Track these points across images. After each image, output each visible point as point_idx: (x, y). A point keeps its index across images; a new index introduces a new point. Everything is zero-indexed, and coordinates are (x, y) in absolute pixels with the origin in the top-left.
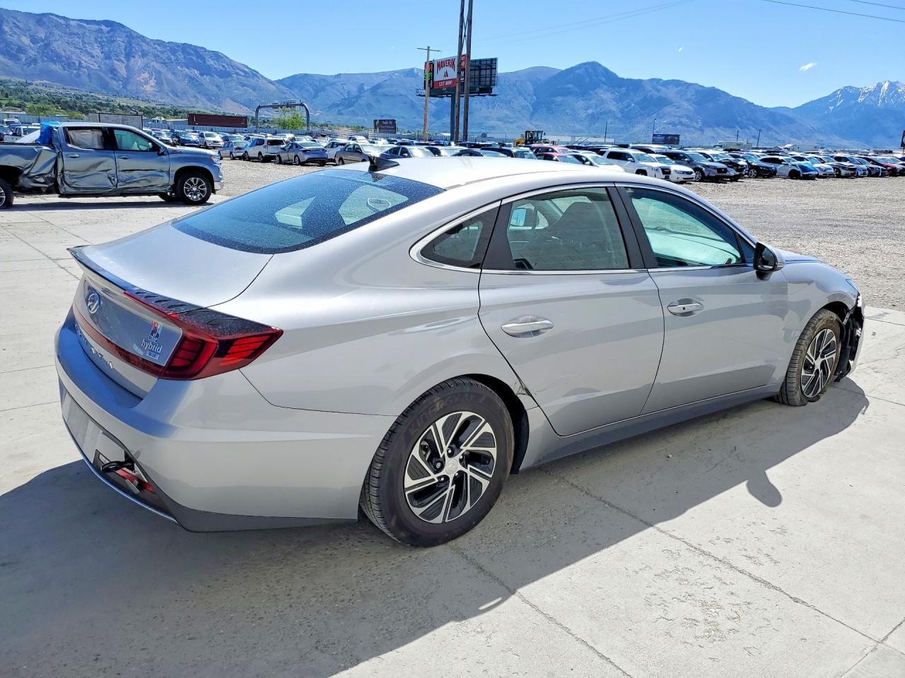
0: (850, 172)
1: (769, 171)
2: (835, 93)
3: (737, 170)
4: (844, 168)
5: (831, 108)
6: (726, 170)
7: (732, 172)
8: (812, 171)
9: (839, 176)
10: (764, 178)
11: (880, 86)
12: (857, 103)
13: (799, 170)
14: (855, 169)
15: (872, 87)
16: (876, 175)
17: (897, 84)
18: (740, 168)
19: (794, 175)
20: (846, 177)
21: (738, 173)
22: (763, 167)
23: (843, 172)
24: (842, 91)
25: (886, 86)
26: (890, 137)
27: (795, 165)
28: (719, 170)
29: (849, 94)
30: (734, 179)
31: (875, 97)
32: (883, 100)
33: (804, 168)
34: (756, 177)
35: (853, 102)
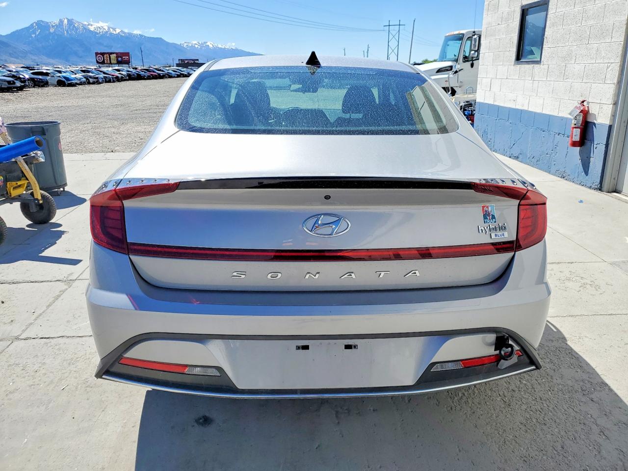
0: (96, 80)
1: (42, 82)
2: (32, 25)
3: (22, 82)
4: (91, 77)
5: (33, 36)
6: (14, 83)
7: (18, 84)
8: (73, 80)
9: (89, 83)
10: (39, 87)
11: (61, 21)
12: (50, 33)
13: (64, 80)
14: (97, 78)
15: (57, 22)
16: (109, 81)
17: (73, 21)
18: (23, 81)
19: (61, 83)
20: (93, 83)
21: (23, 84)
22: (37, 79)
23: (91, 80)
24: (36, 24)
25: (66, 21)
26: (81, 57)
27: (59, 77)
28: (9, 82)
29: (42, 26)
30: (21, 89)
31: (61, 29)
32: (67, 31)
33: (67, 79)
34: (34, 87)
35: (48, 32)
